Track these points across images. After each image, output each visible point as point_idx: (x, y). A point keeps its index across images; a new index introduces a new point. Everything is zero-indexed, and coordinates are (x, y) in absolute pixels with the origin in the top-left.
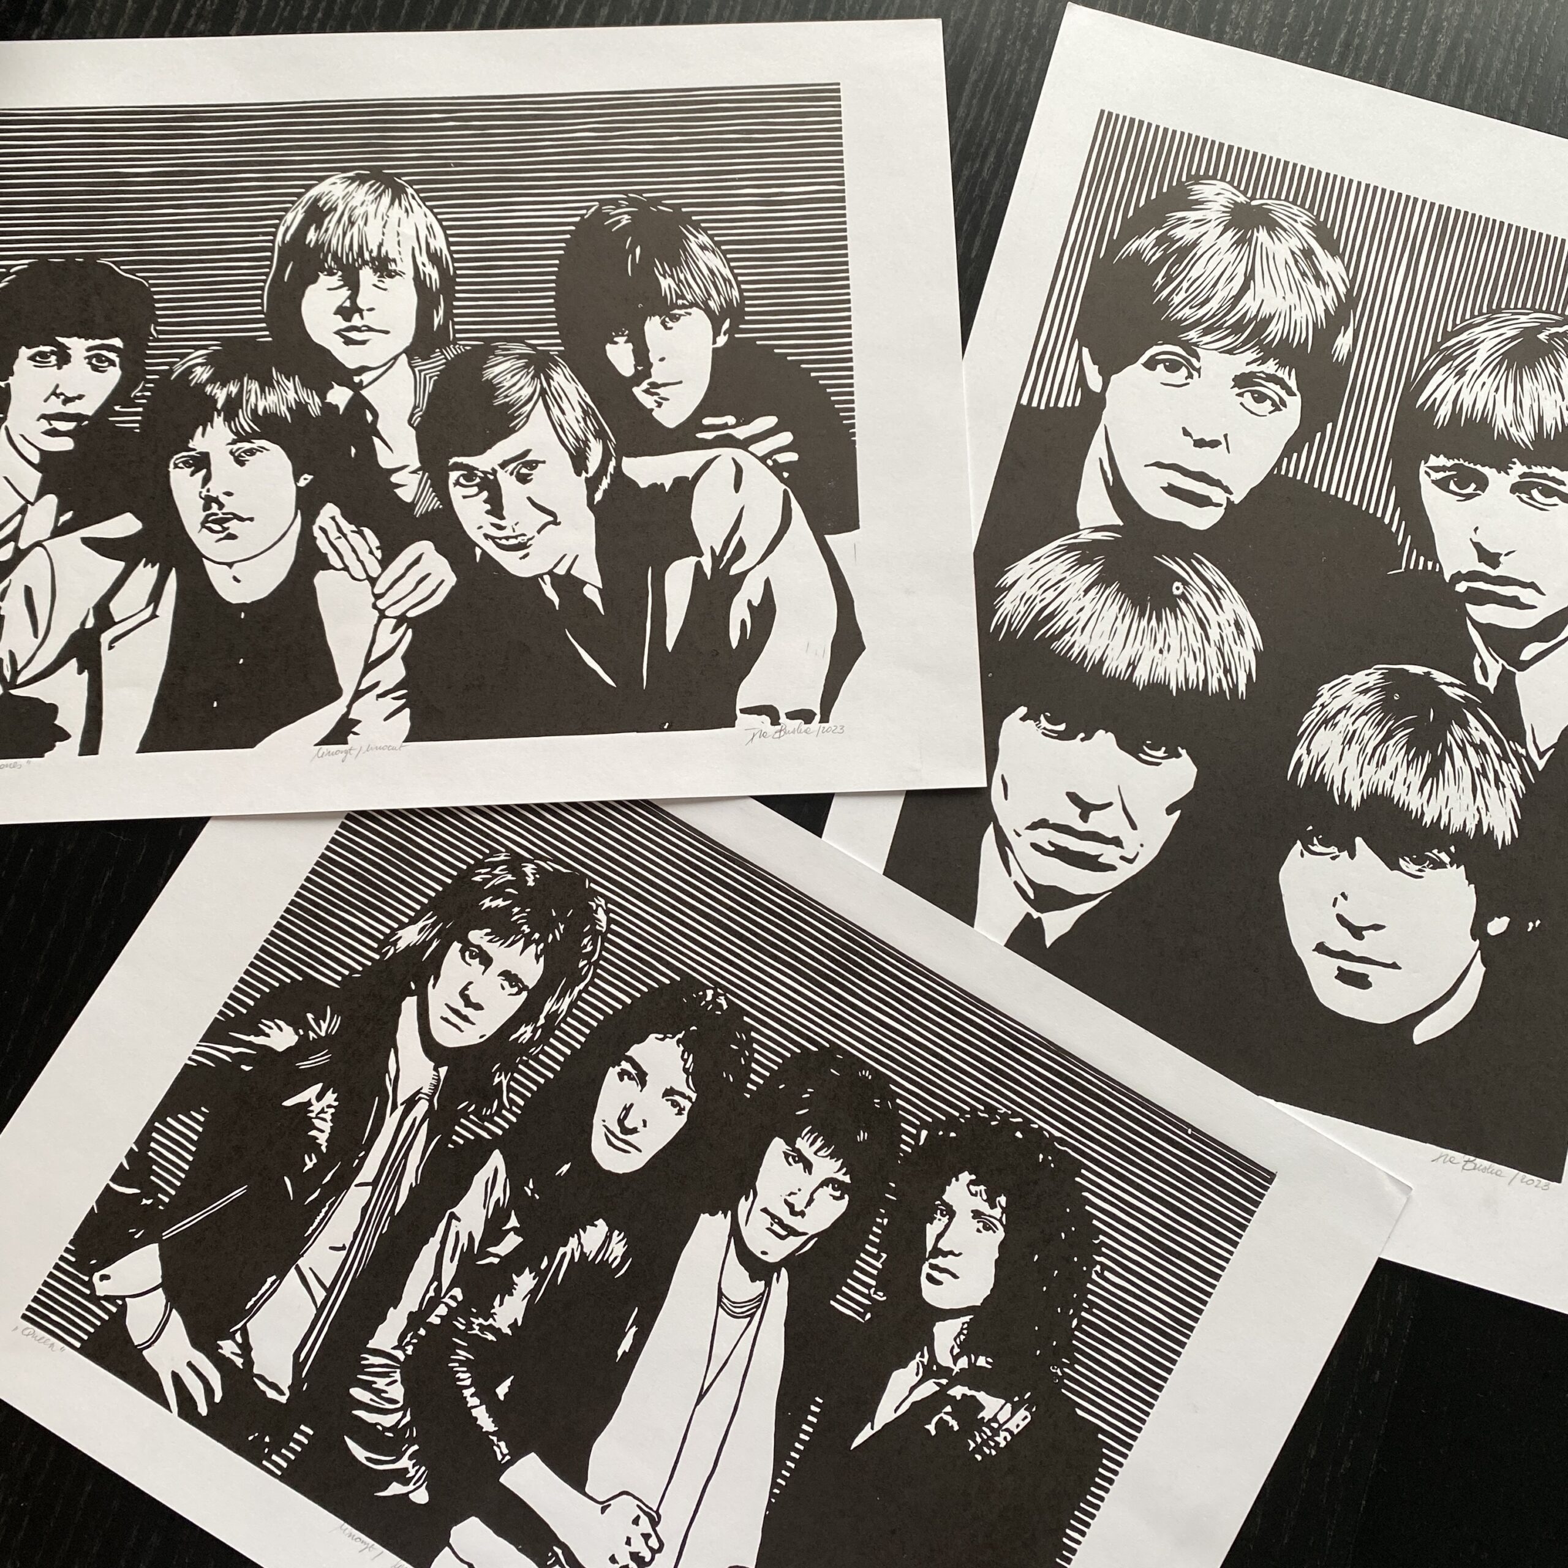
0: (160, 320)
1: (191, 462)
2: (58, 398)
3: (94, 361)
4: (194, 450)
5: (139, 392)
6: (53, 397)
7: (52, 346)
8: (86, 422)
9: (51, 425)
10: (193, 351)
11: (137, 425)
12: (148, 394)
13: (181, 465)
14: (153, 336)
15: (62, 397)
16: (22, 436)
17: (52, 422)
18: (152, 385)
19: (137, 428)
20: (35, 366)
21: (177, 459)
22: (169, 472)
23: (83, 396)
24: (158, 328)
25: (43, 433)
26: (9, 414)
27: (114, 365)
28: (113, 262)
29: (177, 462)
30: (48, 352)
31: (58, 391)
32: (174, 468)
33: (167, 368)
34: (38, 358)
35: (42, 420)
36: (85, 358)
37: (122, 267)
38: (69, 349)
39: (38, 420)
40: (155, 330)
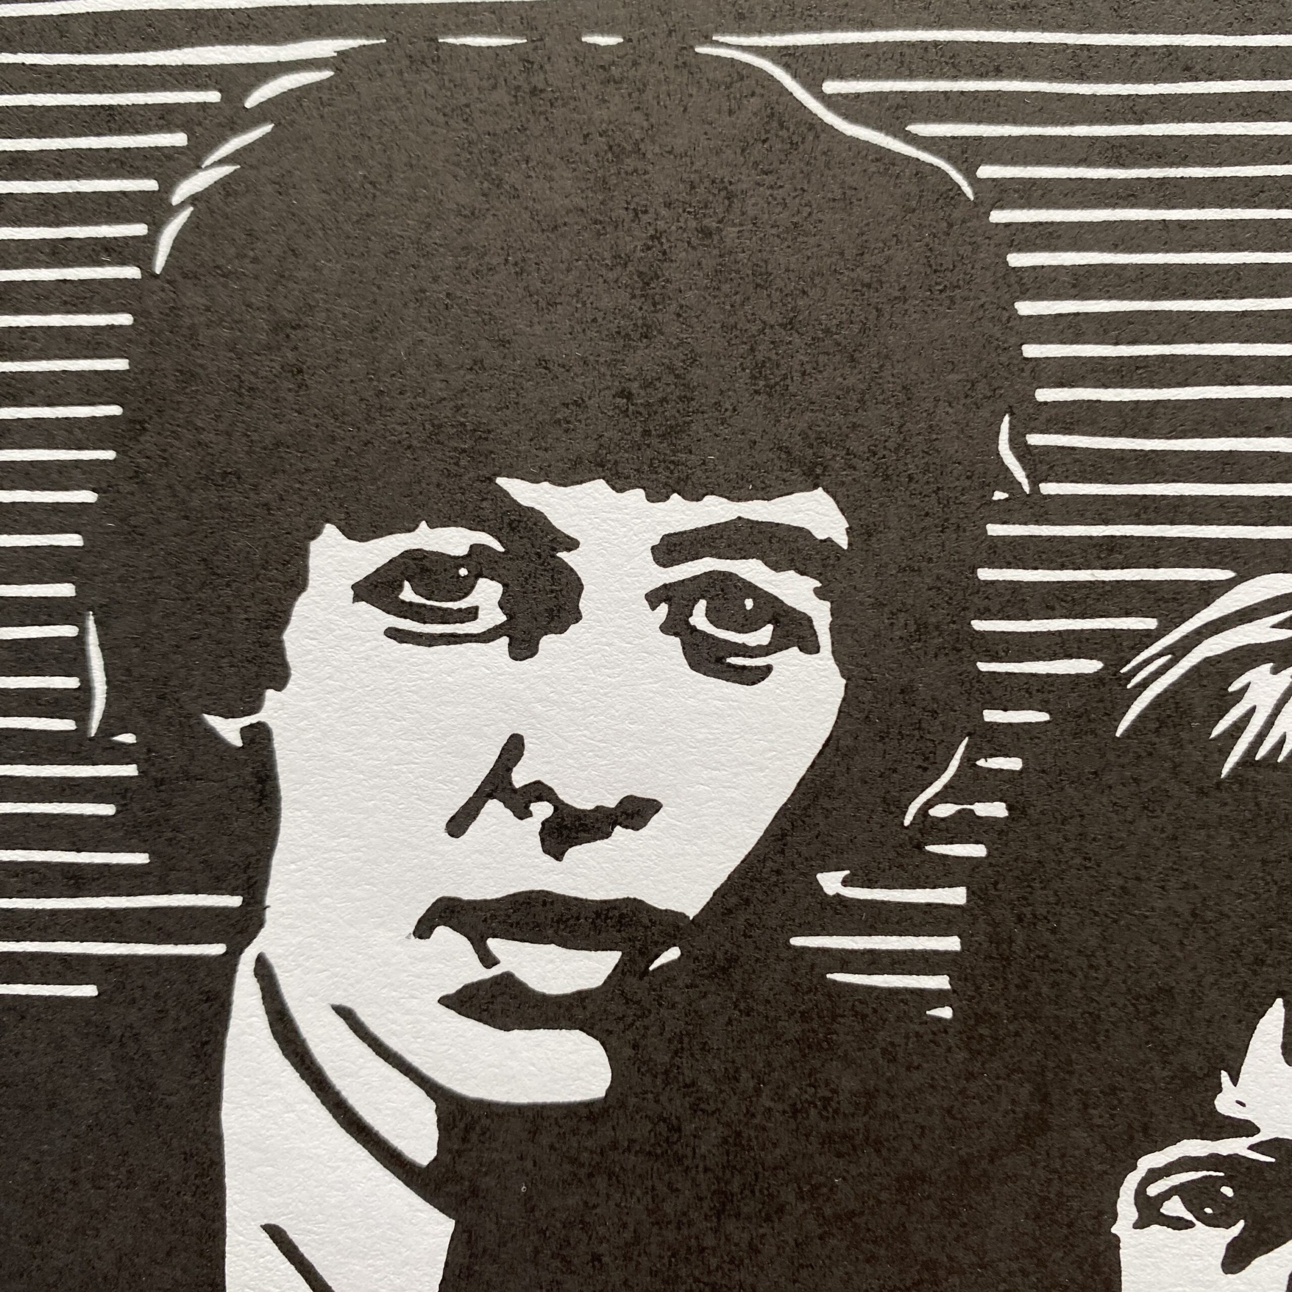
0: (1044, 395)
1: (1228, 1191)
2: (523, 813)
3: (699, 619)
4: (1246, 1128)
5: (940, 798)
6: (494, 807)
7: (475, 525)
8: (673, 954)
9: (488, 960)
10: (1228, 574)
11: (941, 982)
12: (997, 810)
13: (1174, 1207)
14: (1010, 483)
15: (542, 810)
16: (345, 1014)
17: (493, 944)
18: (1014, 764)
19: (938, 998)
20: (394, 634)
21: (1154, 1175)
22: (1114, 1243)
23: (654, 806)
24: (1034, 439)
25: (447, 1001)
26: (274, 895)
27: (810, 646)
28: (783, 56)
29: (1153, 1190)
30: (458, 561)
31: (520, 777)
32: (1140, 1225)
33: (1090, 666)
34: (408, 594)
35: (442, 933)
36: (654, 598)
37: (831, 87)
38: (572, 544)
39: (423, 929)
40: (1023, 452)
